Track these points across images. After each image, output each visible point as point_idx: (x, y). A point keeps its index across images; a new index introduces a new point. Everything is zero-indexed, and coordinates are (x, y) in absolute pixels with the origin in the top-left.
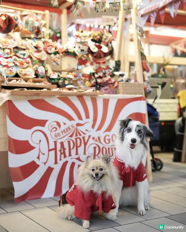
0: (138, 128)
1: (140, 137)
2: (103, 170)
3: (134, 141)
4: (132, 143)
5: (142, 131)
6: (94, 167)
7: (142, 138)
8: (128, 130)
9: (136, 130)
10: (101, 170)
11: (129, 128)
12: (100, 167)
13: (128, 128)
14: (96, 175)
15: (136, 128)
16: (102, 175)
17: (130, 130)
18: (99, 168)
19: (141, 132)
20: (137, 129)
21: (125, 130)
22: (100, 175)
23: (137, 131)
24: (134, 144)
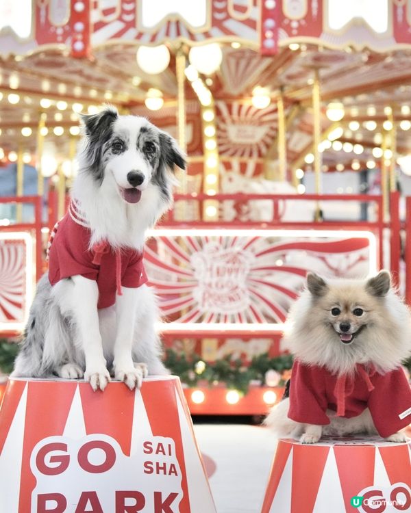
0: (145, 137)
1: (152, 164)
2: (364, 314)
3: (135, 179)
4: (130, 186)
5: (158, 147)
6: (338, 304)
7: (156, 165)
8: (113, 144)
9: (138, 145)
10: (358, 312)
11: (118, 138)
12: (357, 304)
13: (113, 138)
14: (342, 327)
15: (138, 138)
16: (358, 327)
17: (119, 146)
18: (352, 309)
19: (154, 149)
20: (141, 139)
21: (104, 147)
22: (353, 329)
23: (141, 146)
24: (138, 187)
